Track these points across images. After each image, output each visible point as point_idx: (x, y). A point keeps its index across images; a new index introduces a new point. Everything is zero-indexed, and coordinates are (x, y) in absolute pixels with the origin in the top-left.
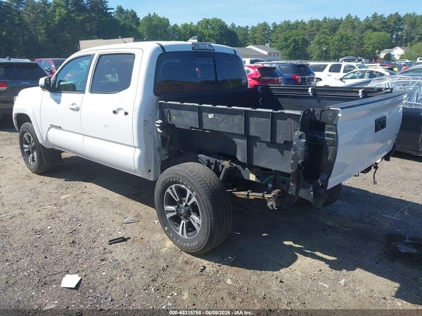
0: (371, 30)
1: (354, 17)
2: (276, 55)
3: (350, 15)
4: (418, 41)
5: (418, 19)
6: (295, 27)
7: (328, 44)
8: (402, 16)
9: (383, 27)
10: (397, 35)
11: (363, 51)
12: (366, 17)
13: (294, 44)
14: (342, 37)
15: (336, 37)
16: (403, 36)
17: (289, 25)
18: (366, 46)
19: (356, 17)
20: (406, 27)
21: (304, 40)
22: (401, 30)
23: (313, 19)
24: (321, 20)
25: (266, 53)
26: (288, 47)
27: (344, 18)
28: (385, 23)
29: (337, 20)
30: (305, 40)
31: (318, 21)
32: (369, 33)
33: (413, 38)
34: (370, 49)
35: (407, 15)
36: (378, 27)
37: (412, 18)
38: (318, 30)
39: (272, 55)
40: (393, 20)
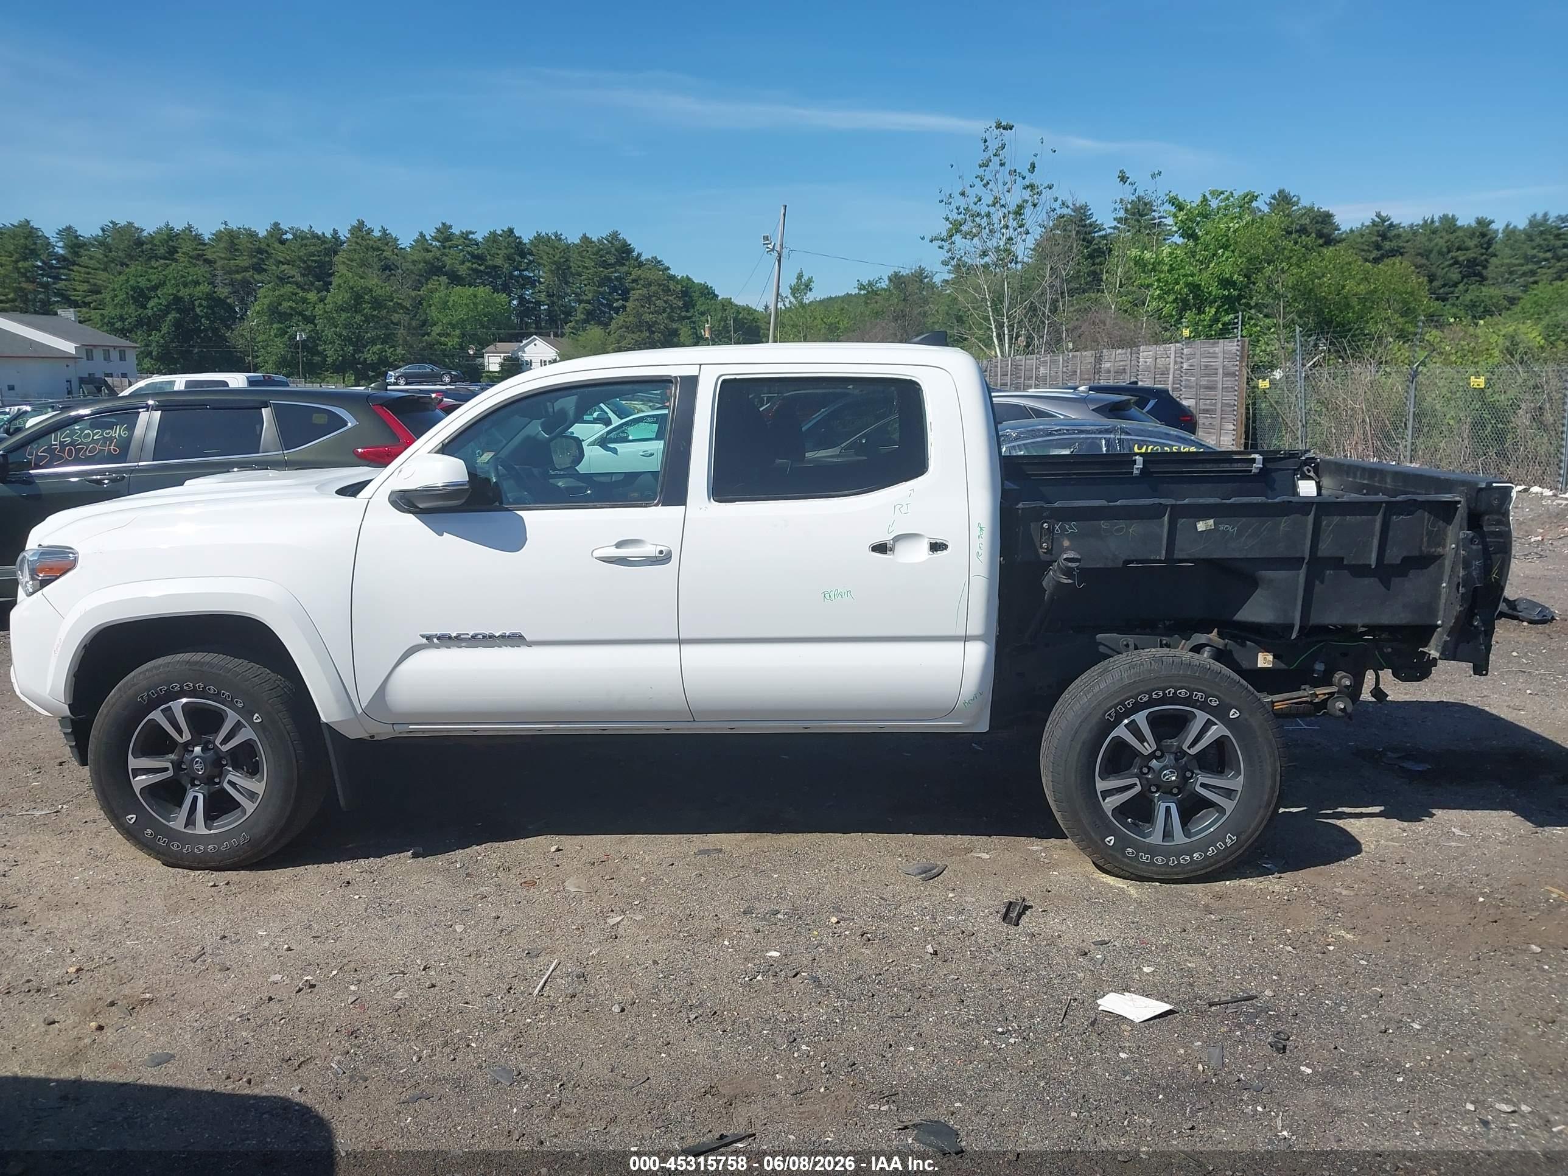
0: (444, 279)
1: (377, 233)
2: (115, 355)
3: (361, 223)
4: (586, 321)
5: (575, 256)
6: (162, 251)
7: (310, 320)
8: (526, 241)
9: (475, 271)
10: (521, 299)
11: (431, 346)
12: (416, 236)
13: (173, 315)
14: (358, 298)
15: (337, 296)
16: (539, 303)
17: (140, 243)
18: (437, 329)
19: (384, 231)
20: (543, 274)
21: (215, 302)
22: (532, 283)
23: (233, 225)
24: (262, 233)
25: (68, 347)
26: (149, 324)
27: (344, 234)
28: (479, 258)
29: (321, 239)
30: (221, 302)
31: (252, 235)
32: (439, 289)
33: (568, 313)
34: (452, 342)
35: (539, 238)
36: (463, 270)
37: (554, 248)
38: (259, 269)
39: (98, 354)
40: (502, 252)
